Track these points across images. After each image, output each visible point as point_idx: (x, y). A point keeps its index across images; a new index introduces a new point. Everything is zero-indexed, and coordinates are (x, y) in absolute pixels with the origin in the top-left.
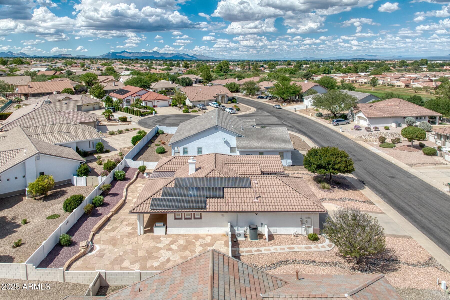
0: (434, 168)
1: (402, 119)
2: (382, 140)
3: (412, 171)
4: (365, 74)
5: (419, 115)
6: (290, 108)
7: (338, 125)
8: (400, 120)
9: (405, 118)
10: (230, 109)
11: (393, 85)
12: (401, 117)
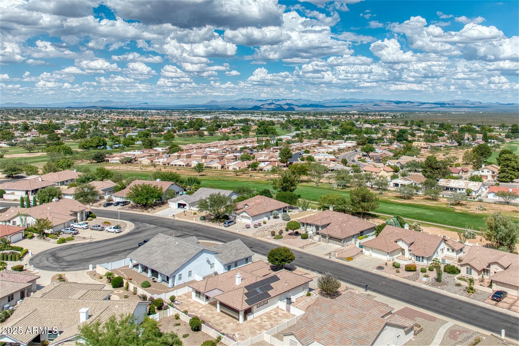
0: (313, 247)
1: (270, 213)
2: (273, 234)
3: (305, 251)
4: (162, 150)
5: (279, 208)
6: (160, 213)
7: (229, 226)
8: (269, 214)
9: (271, 211)
10: (114, 228)
11: (210, 167)
12: (269, 212)
